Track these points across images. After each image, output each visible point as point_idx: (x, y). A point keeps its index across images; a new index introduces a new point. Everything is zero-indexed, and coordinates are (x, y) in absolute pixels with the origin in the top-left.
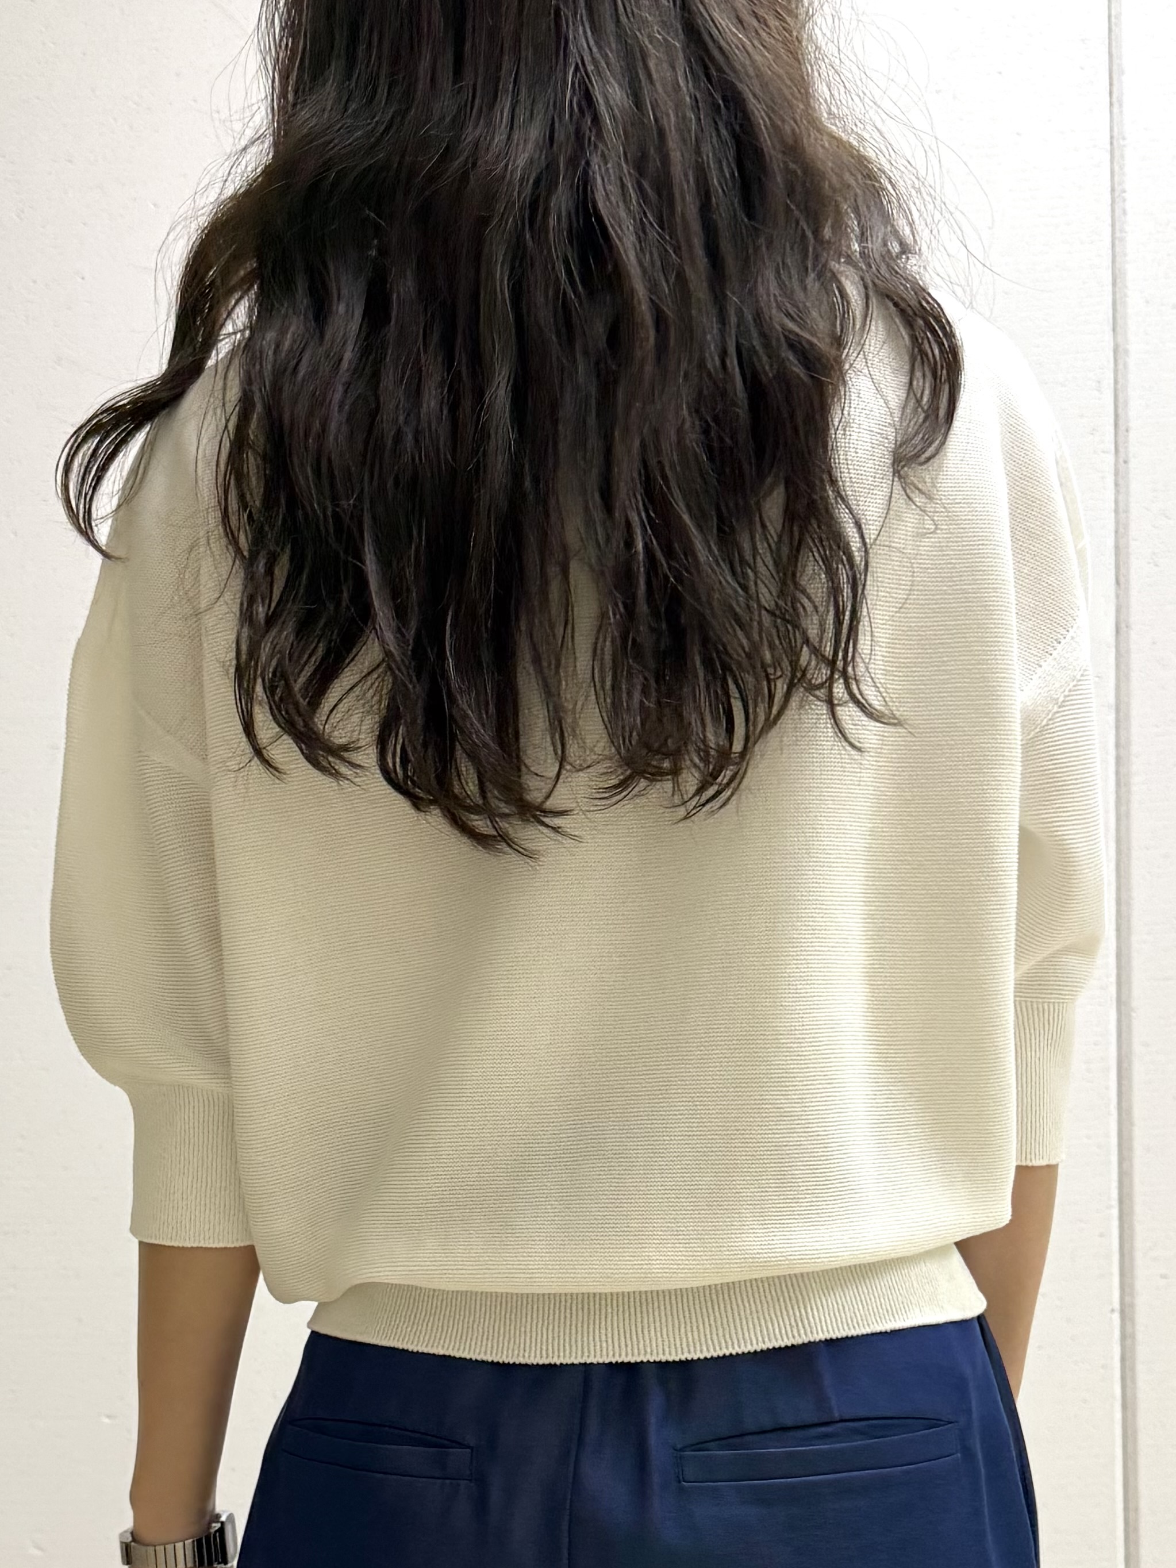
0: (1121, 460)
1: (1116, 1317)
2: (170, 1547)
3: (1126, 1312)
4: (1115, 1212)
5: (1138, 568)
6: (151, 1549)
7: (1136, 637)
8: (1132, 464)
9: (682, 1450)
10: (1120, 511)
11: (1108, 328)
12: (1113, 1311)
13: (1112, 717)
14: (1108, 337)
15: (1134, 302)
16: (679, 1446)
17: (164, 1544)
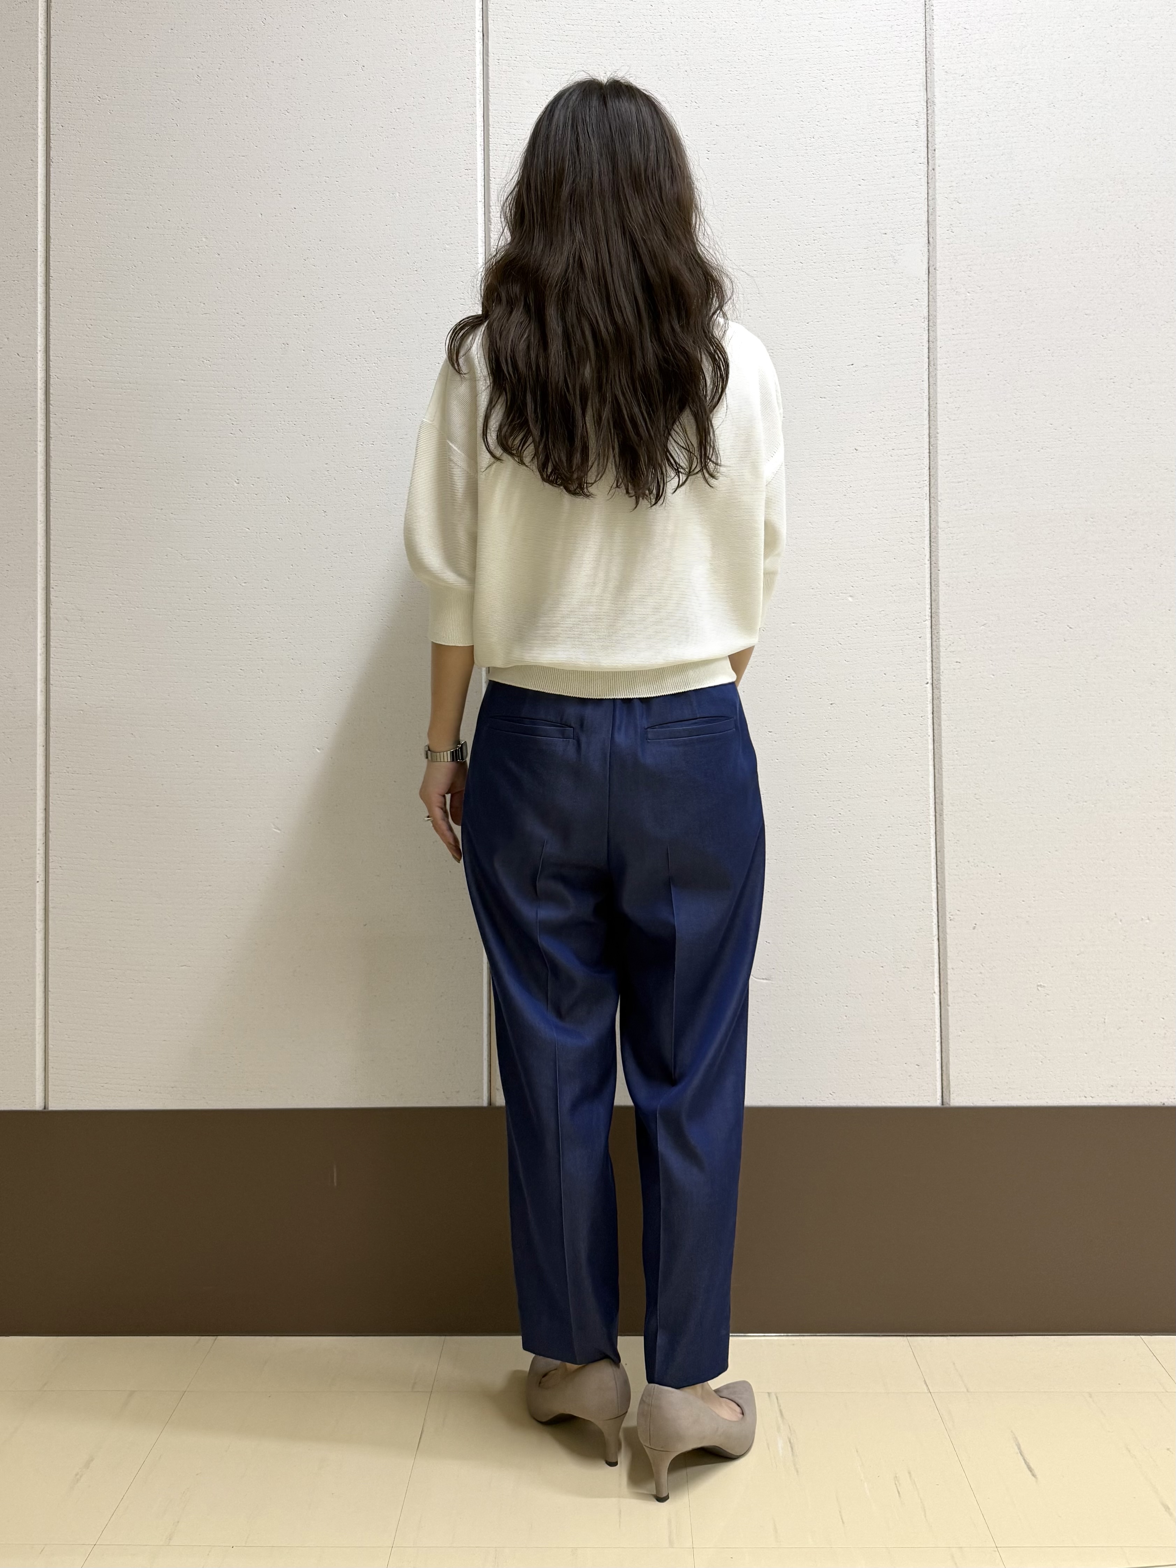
0: (930, 168)
1: (929, 686)
2: (445, 753)
3: (935, 685)
4: (928, 623)
5: (941, 232)
6: (438, 754)
7: (940, 275)
8: (937, 169)
9: (647, 729)
10: (930, 199)
11: (923, 88)
12: (927, 683)
13: (925, 324)
14: (923, 93)
15: (938, 74)
16: (646, 727)
17: (444, 752)
